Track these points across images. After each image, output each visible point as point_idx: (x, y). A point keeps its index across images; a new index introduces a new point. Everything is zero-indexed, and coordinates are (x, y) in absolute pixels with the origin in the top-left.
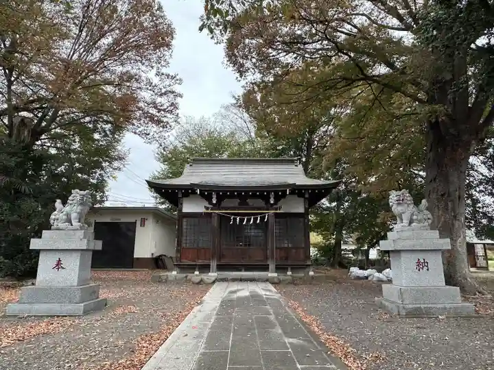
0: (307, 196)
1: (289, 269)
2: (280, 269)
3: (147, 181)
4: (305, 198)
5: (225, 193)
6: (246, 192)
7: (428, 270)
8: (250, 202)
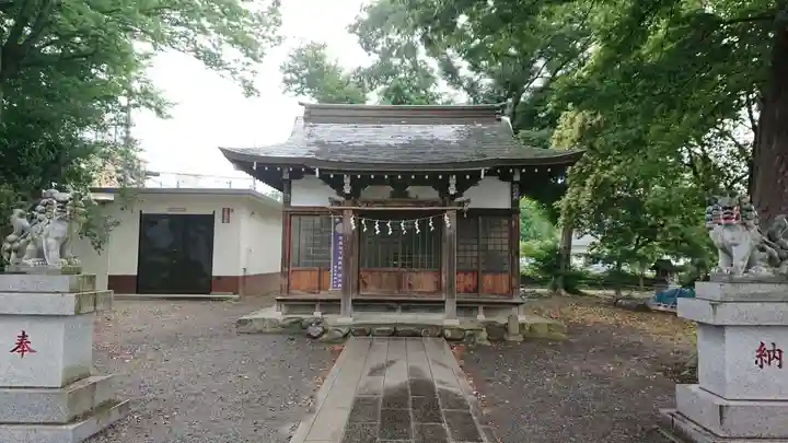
0: (517, 178)
1: (481, 309)
2: (465, 308)
3: (222, 150)
4: (513, 183)
5: (366, 175)
6: (406, 175)
7: (780, 366)
8: (412, 191)
